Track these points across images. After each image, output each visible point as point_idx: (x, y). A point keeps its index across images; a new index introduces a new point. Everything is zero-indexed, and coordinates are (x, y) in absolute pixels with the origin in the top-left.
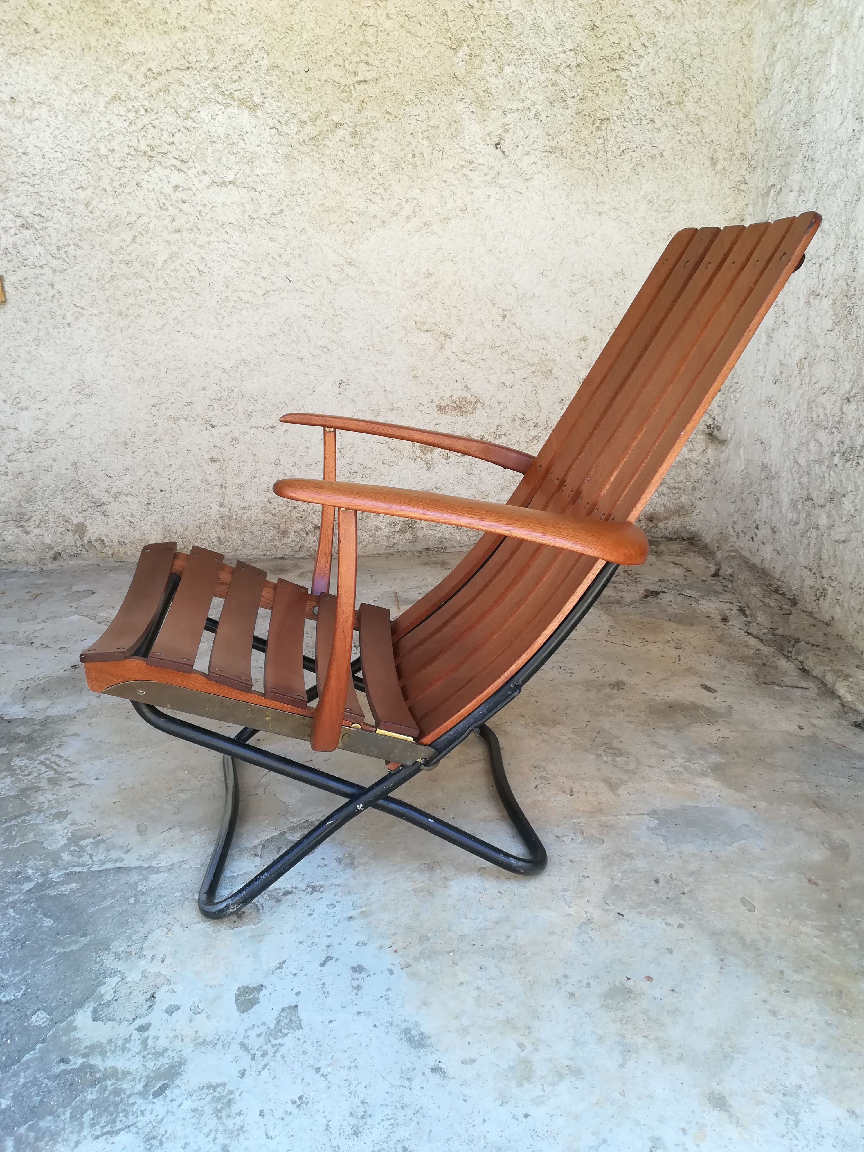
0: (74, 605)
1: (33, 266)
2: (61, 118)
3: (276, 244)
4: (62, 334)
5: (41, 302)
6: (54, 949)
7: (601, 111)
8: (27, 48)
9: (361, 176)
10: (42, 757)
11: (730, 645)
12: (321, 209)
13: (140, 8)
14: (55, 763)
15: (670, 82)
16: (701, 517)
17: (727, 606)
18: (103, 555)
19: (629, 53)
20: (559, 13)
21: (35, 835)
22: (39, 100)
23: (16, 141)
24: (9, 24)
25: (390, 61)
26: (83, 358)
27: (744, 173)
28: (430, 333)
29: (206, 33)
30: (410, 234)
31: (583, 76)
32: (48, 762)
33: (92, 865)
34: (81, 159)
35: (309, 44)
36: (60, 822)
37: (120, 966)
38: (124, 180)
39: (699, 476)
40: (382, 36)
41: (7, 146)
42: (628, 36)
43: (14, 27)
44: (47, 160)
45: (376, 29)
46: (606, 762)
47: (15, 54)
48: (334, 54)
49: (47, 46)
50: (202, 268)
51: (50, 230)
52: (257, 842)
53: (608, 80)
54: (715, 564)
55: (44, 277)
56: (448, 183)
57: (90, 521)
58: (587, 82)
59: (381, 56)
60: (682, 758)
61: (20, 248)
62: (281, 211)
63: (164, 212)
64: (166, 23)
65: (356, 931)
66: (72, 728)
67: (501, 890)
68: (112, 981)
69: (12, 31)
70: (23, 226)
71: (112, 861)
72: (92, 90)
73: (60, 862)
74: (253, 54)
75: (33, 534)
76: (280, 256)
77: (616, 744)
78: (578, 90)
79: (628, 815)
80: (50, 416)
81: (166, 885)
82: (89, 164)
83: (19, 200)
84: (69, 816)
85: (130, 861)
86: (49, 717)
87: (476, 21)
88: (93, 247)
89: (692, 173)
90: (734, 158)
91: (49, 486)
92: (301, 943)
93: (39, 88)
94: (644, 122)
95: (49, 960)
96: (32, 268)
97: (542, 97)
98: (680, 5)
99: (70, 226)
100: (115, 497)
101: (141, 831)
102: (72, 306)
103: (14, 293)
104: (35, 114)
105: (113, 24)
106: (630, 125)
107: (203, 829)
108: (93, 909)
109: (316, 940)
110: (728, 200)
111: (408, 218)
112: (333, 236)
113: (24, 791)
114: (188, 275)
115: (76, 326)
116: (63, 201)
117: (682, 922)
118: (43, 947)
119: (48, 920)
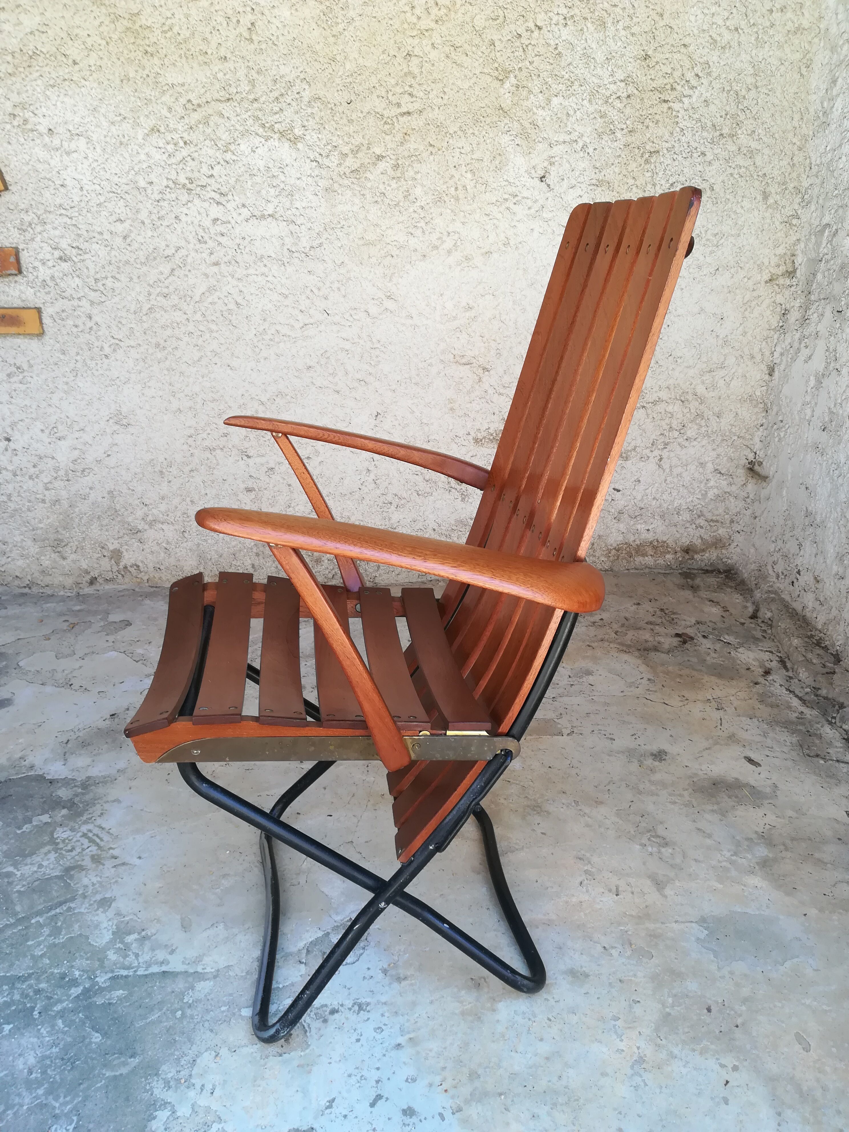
0: (111, 638)
1: (71, 298)
2: (99, 149)
3: (315, 277)
4: (99, 366)
5: (79, 334)
6: (104, 1071)
7: (651, 144)
8: (65, 80)
9: (402, 209)
10: (84, 828)
11: (772, 706)
12: (361, 242)
13: (180, 39)
14: (97, 836)
15: (723, 114)
16: (738, 550)
17: (766, 656)
18: (139, 580)
19: (682, 83)
20: (610, 42)
21: (80, 927)
22: (77, 132)
23: (54, 173)
24: (48, 56)
25: (435, 92)
26: (120, 389)
27: (796, 207)
28: (468, 366)
29: (247, 64)
30: (450, 268)
31: (633, 107)
32: (90, 835)
33: (139, 967)
34: (119, 192)
35: (352, 75)
36: (105, 912)
37: (170, 1096)
38: (163, 213)
39: (738, 509)
40: (427, 66)
41: (45, 178)
42: (681, 66)
43: (53, 58)
44: (85, 192)
45: (421, 59)
46: (651, 854)
47: (53, 86)
48: (377, 85)
49: (86, 77)
50: (240, 300)
51: (89, 263)
52: (301, 944)
53: (659, 112)
54: (753, 603)
55: (82, 309)
56: (491, 217)
57: (126, 547)
58: (637, 114)
59: (425, 86)
60: (729, 851)
61: (58, 281)
62: (321, 245)
63: (203, 245)
64: (206, 53)
65: (404, 1063)
66: (114, 792)
67: (550, 1017)
68: (163, 1115)
69: (50, 63)
70: (61, 258)
71: (157, 963)
72: (131, 121)
73: (106, 962)
74: (294, 85)
75: (69, 561)
76: (319, 289)
77: (660, 831)
78: (628, 122)
79: (676, 922)
80: (87, 446)
81: (212, 996)
82: (128, 197)
83: (57, 233)
84: (113, 905)
85: (176, 965)
86: (89, 778)
87: (524, 50)
88: (131, 279)
89: (742, 207)
90: (787, 192)
91: (85, 514)
92: (350, 1076)
93: (77, 120)
94: (695, 155)
95: (99, 1085)
96: (70, 300)
97: (590, 129)
98: (736, 35)
99: (108, 258)
100: (151, 524)
101: (185, 927)
102: (110, 338)
103: (51, 325)
104: (73, 146)
105: (152, 55)
106: (680, 158)
107: (246, 926)
108: (141, 1023)
109: (365, 1073)
110: (779, 234)
111: (449, 252)
112: (372, 270)
113: (68, 870)
114: (226, 308)
115: (113, 358)
116: (101, 233)
117: (737, 1064)
118: (93, 1068)
119: (97, 1035)
